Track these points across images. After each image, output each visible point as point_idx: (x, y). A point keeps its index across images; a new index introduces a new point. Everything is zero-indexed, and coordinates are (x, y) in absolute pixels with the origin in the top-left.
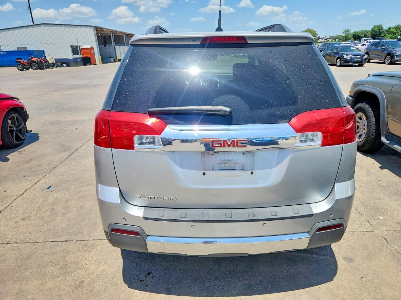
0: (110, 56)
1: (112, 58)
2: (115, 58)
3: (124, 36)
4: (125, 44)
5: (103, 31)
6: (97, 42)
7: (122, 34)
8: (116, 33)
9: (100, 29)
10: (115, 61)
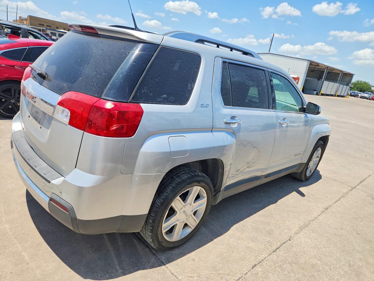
0: (315, 89)
1: (316, 91)
2: (318, 92)
3: (341, 74)
4: (338, 82)
5: (319, 66)
6: (306, 74)
7: (339, 72)
8: (333, 70)
9: (317, 64)
10: (317, 94)
